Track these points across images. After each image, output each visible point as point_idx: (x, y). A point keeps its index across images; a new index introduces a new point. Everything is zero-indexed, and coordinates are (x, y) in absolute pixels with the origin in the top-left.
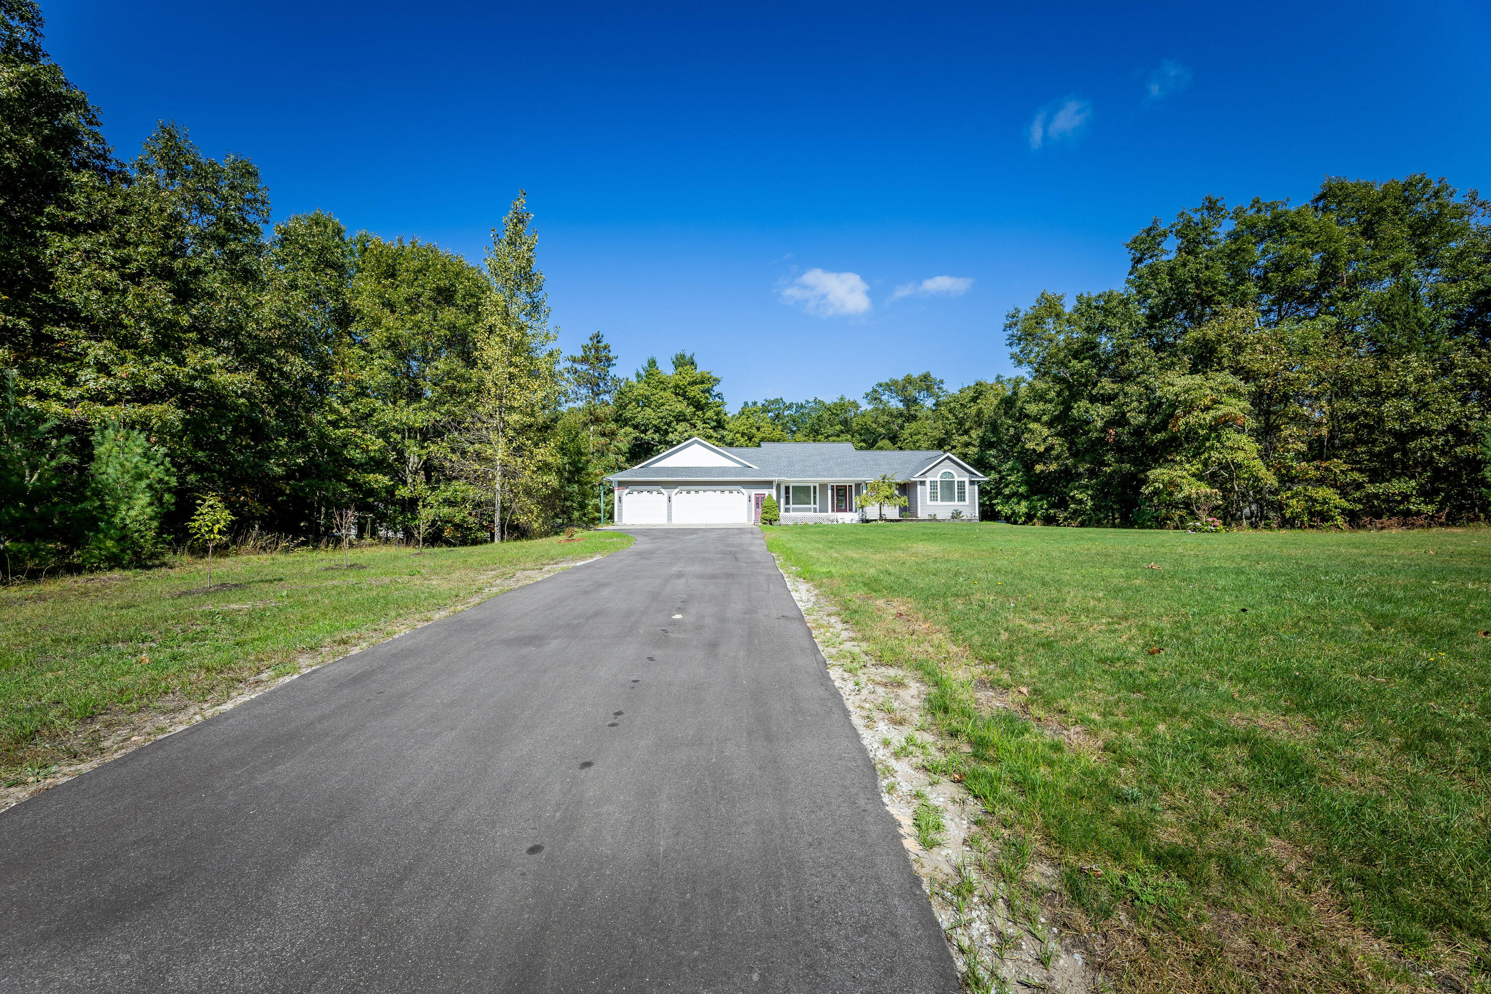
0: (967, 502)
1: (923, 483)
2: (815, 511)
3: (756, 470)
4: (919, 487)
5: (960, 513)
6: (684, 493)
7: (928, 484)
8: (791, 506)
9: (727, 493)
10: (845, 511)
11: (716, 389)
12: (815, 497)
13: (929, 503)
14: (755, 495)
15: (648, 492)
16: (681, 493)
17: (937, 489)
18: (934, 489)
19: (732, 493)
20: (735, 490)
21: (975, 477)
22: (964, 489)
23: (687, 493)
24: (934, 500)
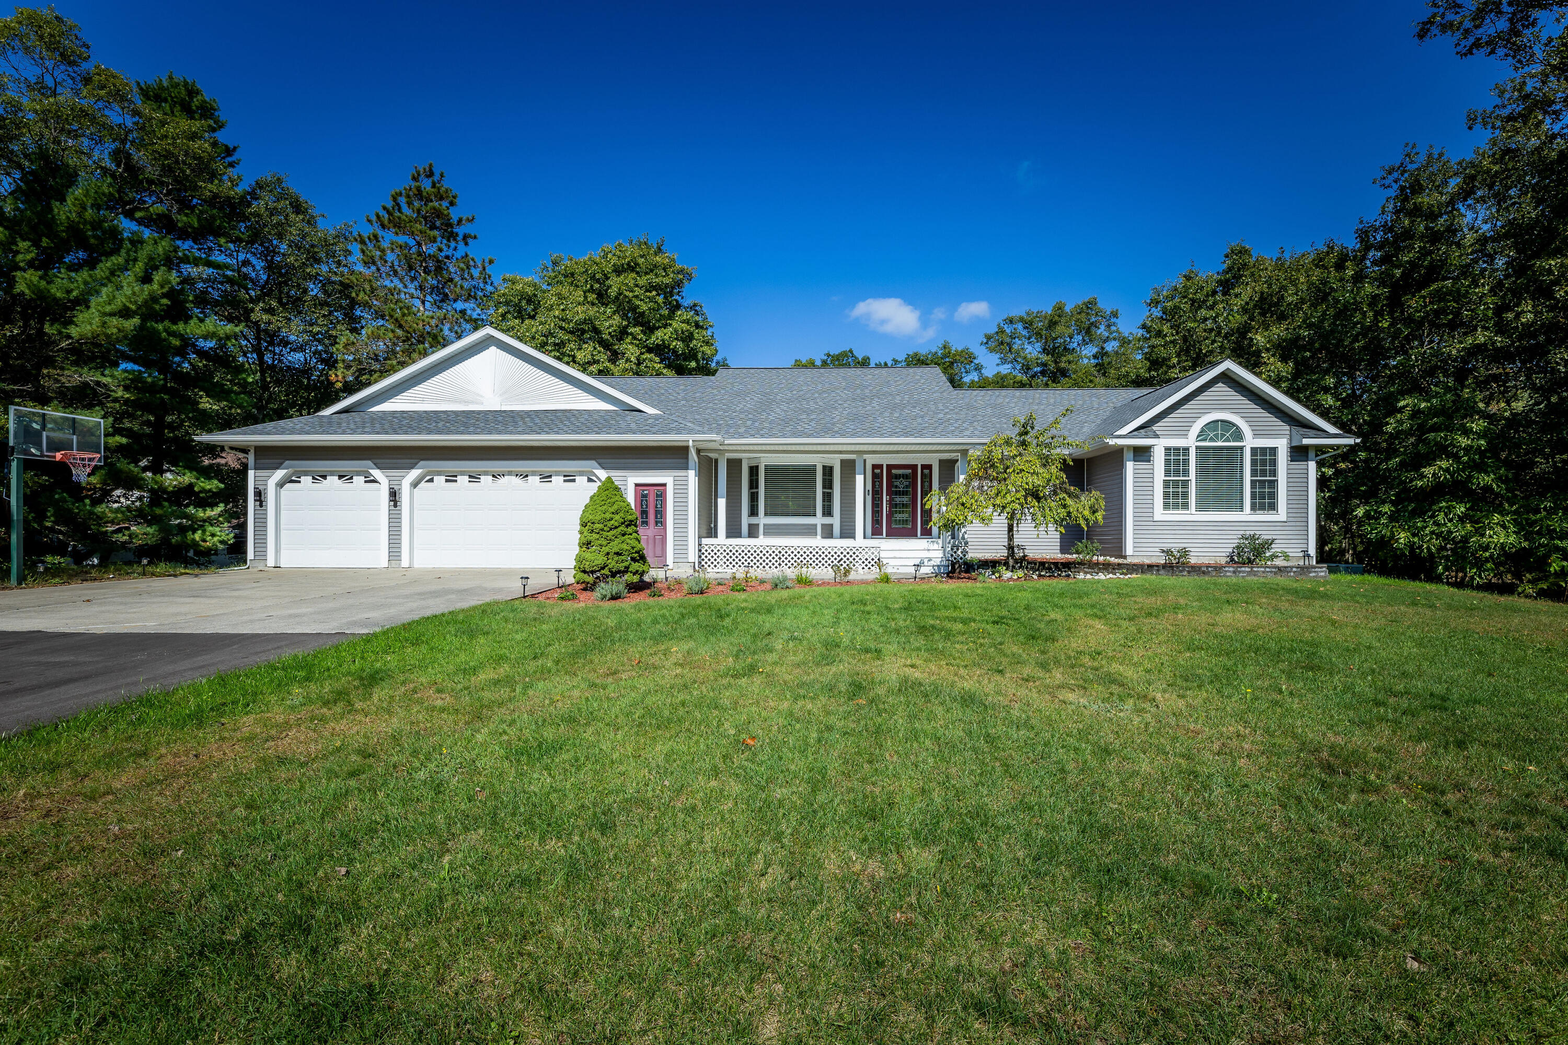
0: (1282, 513)
1: (1143, 453)
2: (828, 532)
4: (1130, 466)
5: (1268, 544)
6: (440, 480)
7: (1159, 457)
8: (763, 520)
9: (558, 480)
10: (912, 534)
12: (828, 497)
13: (1159, 513)
14: (637, 485)
15: (340, 477)
16: (431, 480)
17: (1186, 472)
18: (1177, 473)
19: (574, 481)
20: (581, 474)
21: (1311, 432)
22: (1274, 473)
23: (447, 481)
24: (1176, 507)
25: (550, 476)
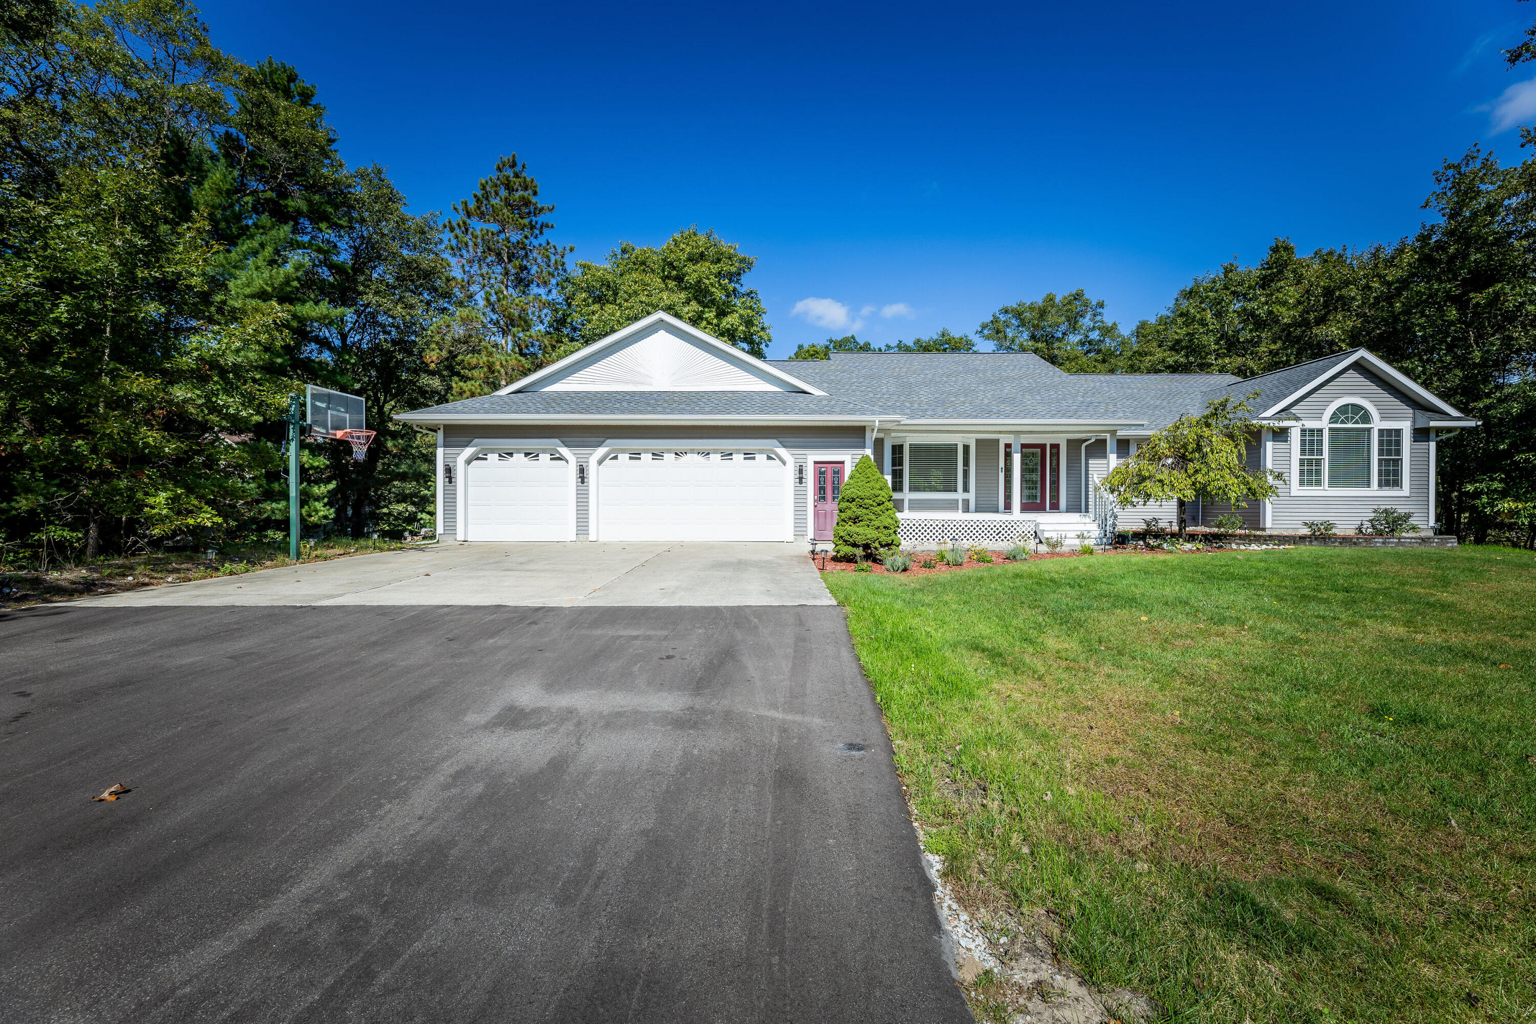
0: (1406, 489)
1: (1281, 435)
2: (966, 510)
3: (820, 399)
4: (1269, 445)
6: (624, 457)
7: (1295, 437)
8: (907, 495)
9: (738, 458)
10: (1040, 508)
11: (747, 283)
12: (966, 474)
13: (1296, 489)
14: (816, 463)
15: (527, 454)
16: (616, 458)
17: (1320, 452)
18: (1312, 452)
19: (754, 458)
20: (761, 452)
21: (1437, 416)
22: (1398, 452)
23: (631, 458)
24: (1310, 483)
25: (731, 454)
